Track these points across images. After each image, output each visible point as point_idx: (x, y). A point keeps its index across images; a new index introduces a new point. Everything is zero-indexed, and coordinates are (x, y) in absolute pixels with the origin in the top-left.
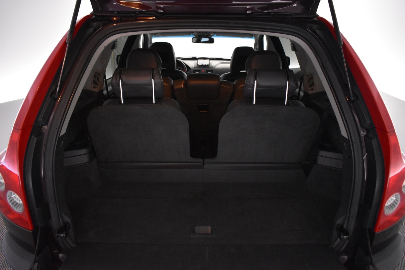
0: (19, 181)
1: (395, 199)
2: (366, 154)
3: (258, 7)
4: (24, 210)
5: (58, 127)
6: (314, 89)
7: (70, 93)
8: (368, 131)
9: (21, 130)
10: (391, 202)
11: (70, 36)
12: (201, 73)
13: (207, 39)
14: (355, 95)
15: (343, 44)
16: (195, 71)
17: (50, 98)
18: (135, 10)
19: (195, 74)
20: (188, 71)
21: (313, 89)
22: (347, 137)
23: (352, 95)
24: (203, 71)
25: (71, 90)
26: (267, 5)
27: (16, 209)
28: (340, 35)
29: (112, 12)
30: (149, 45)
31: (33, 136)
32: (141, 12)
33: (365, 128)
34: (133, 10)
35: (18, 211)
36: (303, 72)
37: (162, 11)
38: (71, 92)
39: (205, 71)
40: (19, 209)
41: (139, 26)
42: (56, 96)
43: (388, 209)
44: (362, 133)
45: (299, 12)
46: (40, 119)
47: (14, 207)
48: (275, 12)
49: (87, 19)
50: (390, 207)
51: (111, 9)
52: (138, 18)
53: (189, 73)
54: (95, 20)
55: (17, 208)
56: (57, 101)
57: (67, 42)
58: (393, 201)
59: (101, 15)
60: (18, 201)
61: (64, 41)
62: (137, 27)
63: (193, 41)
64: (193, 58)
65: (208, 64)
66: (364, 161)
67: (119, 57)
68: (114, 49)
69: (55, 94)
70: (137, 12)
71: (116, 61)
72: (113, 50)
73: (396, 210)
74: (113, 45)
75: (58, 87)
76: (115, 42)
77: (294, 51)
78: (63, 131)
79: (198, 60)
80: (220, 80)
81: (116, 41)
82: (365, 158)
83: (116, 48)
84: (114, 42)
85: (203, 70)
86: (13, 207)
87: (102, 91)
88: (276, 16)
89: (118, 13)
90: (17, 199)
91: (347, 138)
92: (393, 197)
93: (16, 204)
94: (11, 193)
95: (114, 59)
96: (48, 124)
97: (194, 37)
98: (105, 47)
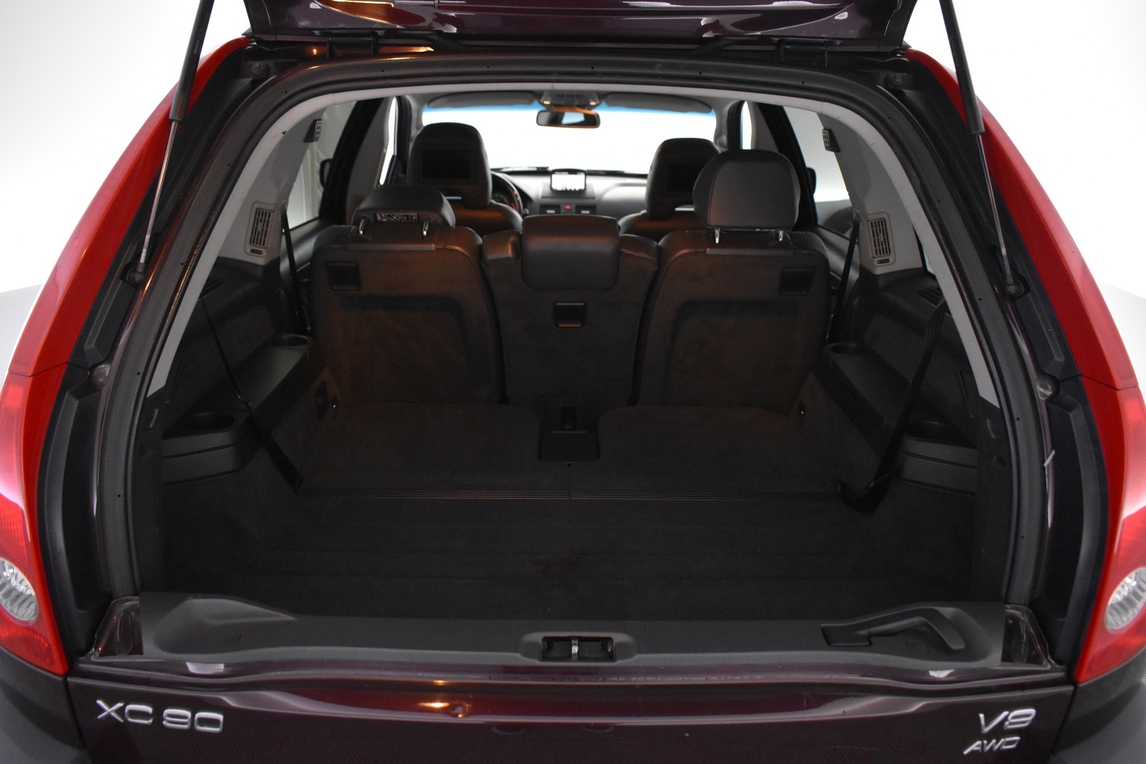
0: (25, 526)
1: (1134, 584)
2: (1053, 453)
3: (734, 22)
4: (40, 615)
5: (142, 371)
6: (891, 260)
7: (181, 268)
8: (1057, 383)
9: (31, 376)
10: (1122, 594)
11: (181, 99)
12: (563, 213)
13: (579, 117)
14: (1019, 279)
15: (983, 129)
16: (544, 207)
17: (121, 281)
18: (374, 27)
19: (543, 217)
20: (525, 207)
21: (887, 261)
22: (995, 402)
23: (1010, 280)
24: (568, 207)
25: (184, 260)
26: (759, 15)
27: (15, 611)
28: (976, 103)
29: (308, 31)
30: (415, 133)
31: (67, 394)
32: (391, 33)
33: (1050, 375)
34: (368, 26)
35: (23, 615)
36: (859, 212)
37: (454, 30)
38: (182, 264)
39: (574, 207)
40: (26, 611)
41: (386, 73)
42: (138, 277)
43: (1115, 614)
44: (1041, 392)
45: (855, 37)
46: (90, 345)
47: (11, 604)
48: (782, 36)
49: (231, 51)
50: (1120, 609)
51: (304, 23)
52: (384, 50)
53: (528, 212)
54: (256, 55)
55: (18, 609)
56: (141, 293)
57: (171, 116)
58: (1129, 590)
59: (273, 38)
60: (21, 588)
61: (162, 114)
62: (380, 74)
63: (540, 122)
64: (540, 170)
65: (583, 187)
66: (1045, 474)
67: (328, 166)
68: (312, 141)
69: (135, 271)
70: (380, 33)
71: (318, 177)
72: (311, 144)
73: (1137, 616)
74: (311, 130)
75: (144, 251)
76: (315, 121)
77: (832, 151)
78: (159, 381)
79: (554, 176)
80: (618, 235)
81: (317, 118)
82: (1048, 466)
83: (318, 138)
84: (312, 120)
85: (568, 204)
86: (8, 605)
87: (275, 263)
88: (788, 47)
89: (326, 33)
90: (21, 582)
91: (997, 405)
92: (1131, 578)
93: (18, 597)
94: (3, 563)
95: (313, 172)
96: (112, 361)
97: (543, 109)
98: (284, 133)
